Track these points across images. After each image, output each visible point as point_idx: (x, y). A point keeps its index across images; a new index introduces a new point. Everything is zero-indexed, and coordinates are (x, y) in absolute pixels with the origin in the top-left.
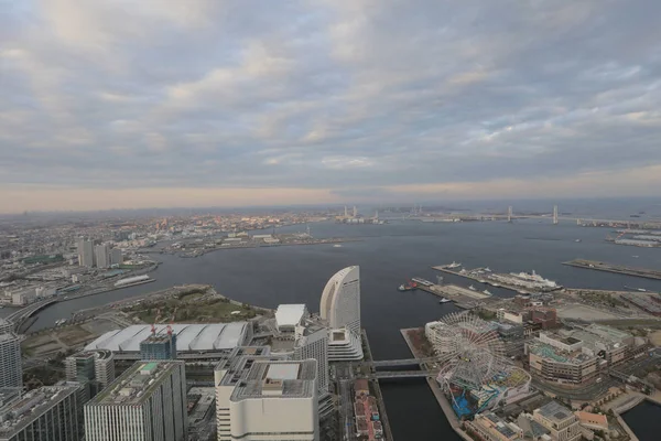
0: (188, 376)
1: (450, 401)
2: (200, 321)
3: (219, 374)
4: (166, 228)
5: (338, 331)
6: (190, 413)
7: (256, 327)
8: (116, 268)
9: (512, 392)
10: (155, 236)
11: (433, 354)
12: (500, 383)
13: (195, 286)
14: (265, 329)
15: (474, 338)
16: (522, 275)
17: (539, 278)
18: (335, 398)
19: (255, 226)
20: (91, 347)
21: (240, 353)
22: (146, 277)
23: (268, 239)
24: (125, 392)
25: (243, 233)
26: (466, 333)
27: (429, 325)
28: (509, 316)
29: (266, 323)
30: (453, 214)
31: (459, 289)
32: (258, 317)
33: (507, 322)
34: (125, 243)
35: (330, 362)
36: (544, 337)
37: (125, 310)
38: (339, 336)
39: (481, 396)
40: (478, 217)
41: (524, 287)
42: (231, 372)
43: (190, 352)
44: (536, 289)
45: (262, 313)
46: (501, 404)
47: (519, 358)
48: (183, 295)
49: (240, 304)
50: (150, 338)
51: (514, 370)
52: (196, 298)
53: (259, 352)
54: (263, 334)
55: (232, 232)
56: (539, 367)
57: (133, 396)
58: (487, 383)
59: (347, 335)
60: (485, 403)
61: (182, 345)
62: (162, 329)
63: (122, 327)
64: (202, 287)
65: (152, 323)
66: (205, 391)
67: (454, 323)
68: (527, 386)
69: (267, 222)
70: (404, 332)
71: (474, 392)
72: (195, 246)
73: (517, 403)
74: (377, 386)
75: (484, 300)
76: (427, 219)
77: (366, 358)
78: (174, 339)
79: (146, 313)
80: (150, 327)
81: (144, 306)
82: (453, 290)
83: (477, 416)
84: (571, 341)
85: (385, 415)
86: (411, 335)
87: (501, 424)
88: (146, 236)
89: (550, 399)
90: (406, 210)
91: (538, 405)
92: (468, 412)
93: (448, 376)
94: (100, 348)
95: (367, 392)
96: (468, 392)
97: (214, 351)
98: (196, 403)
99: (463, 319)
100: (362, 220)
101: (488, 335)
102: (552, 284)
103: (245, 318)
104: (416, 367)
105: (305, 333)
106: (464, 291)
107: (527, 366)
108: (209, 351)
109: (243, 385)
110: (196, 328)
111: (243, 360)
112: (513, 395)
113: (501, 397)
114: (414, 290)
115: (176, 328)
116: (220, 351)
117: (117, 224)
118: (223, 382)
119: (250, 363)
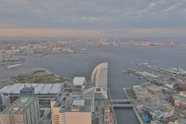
0: (40, 103)
1: (141, 116)
2: (43, 83)
3: (53, 103)
4: (27, 45)
5: (98, 88)
6: (41, 116)
7: (65, 85)
8: (6, 61)
9: (166, 114)
10: (22, 48)
11: (136, 98)
12: (162, 110)
13: (40, 69)
14: (69, 86)
15: (152, 92)
16: (175, 69)
17: (182, 70)
18: (96, 113)
19: (64, 45)
21: (60, 95)
22: (19, 65)
23: (70, 50)
25: (59, 48)
26: (149, 91)
27: (134, 87)
28: (168, 85)
29: (69, 84)
30: (147, 42)
31: (147, 73)
32: (66, 82)
33: (167, 87)
34: (10, 51)
35: (95, 100)
36: (181, 93)
37: (12, 78)
38: (99, 90)
39: (154, 115)
40: (158, 44)
41: (175, 74)
42: (58, 102)
43: (40, 94)
44: (180, 75)
45: (67, 80)
46: (162, 118)
47: (170, 101)
48: (35, 72)
49: (59, 76)
50: (24, 89)
51: (168, 105)
52: (41, 74)
53: (68, 95)
54: (68, 88)
55: (54, 47)
56: (178, 105)
57: (19, 110)
58: (157, 110)
59: (101, 90)
60: (155, 117)
61: (36, 92)
62: (28, 85)
63: (12, 84)
64: (43, 69)
65: (24, 83)
66: (46, 109)
67: (144, 86)
68: (172, 112)
69: (69, 44)
70: (124, 89)
71: (151, 113)
72: (39, 52)
73: (168, 118)
74: (113, 109)
75: (157, 78)
76: (136, 44)
77: (109, 99)
78: (33, 89)
79: (21, 79)
81: (20, 76)
82: (145, 74)
83: (152, 122)
85: (116, 120)
86: (127, 90)
88: (18, 48)
89: (181, 117)
90: (127, 40)
91: (176, 119)
92: (148, 120)
93: (141, 106)
94: (3, 92)
95: (109, 111)
96: (149, 113)
97: (49, 94)
98: (43, 113)
99: (148, 85)
100: (108, 44)
101: (158, 92)
103: (61, 82)
104: (129, 103)
105: (86, 88)
106: (149, 74)
107: (173, 104)
108: (47, 94)
109: (63, 107)
110: (42, 85)
111: (62, 98)
112: (166, 115)
113: (161, 115)
114: (129, 73)
115: (34, 85)
116: (52, 94)
117: (5, 43)
118: (55, 106)
119: (64, 99)
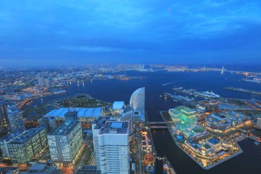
2: (85, 107)
3: (94, 126)
4: (71, 72)
5: (136, 111)
8: (53, 88)
9: (199, 134)
11: (171, 120)
13: (82, 94)
16: (207, 92)
20: (47, 115)
21: (101, 118)
22: (64, 91)
24: (61, 131)
27: (170, 110)
28: (200, 107)
31: (182, 97)
35: (133, 122)
36: (213, 115)
38: (136, 113)
41: (207, 97)
42: (98, 125)
44: (212, 98)
46: (195, 138)
48: (78, 97)
49: (100, 101)
50: (68, 113)
51: (200, 126)
52: (83, 99)
53: (108, 118)
56: (210, 126)
57: (64, 132)
59: (139, 113)
61: (80, 115)
62: (72, 109)
63: (57, 109)
64: (86, 95)
65: (68, 107)
66: (88, 131)
68: (204, 132)
70: (161, 112)
74: (150, 131)
75: (192, 101)
76: (170, 70)
77: (146, 121)
78: (77, 113)
79: (66, 104)
80: (67, 109)
82: (180, 97)
83: (186, 142)
84: (223, 117)
86: (164, 113)
87: (194, 145)
88: (63, 76)
94: (50, 116)
95: (146, 133)
98: (85, 135)
100: (146, 70)
102: (218, 96)
103: (102, 106)
104: (165, 125)
105: (124, 112)
106: (184, 98)
109: (103, 129)
110: (84, 109)
111: (102, 121)
113: (195, 135)
115: (77, 109)
117: (52, 71)
118: (95, 128)
119: (104, 122)
